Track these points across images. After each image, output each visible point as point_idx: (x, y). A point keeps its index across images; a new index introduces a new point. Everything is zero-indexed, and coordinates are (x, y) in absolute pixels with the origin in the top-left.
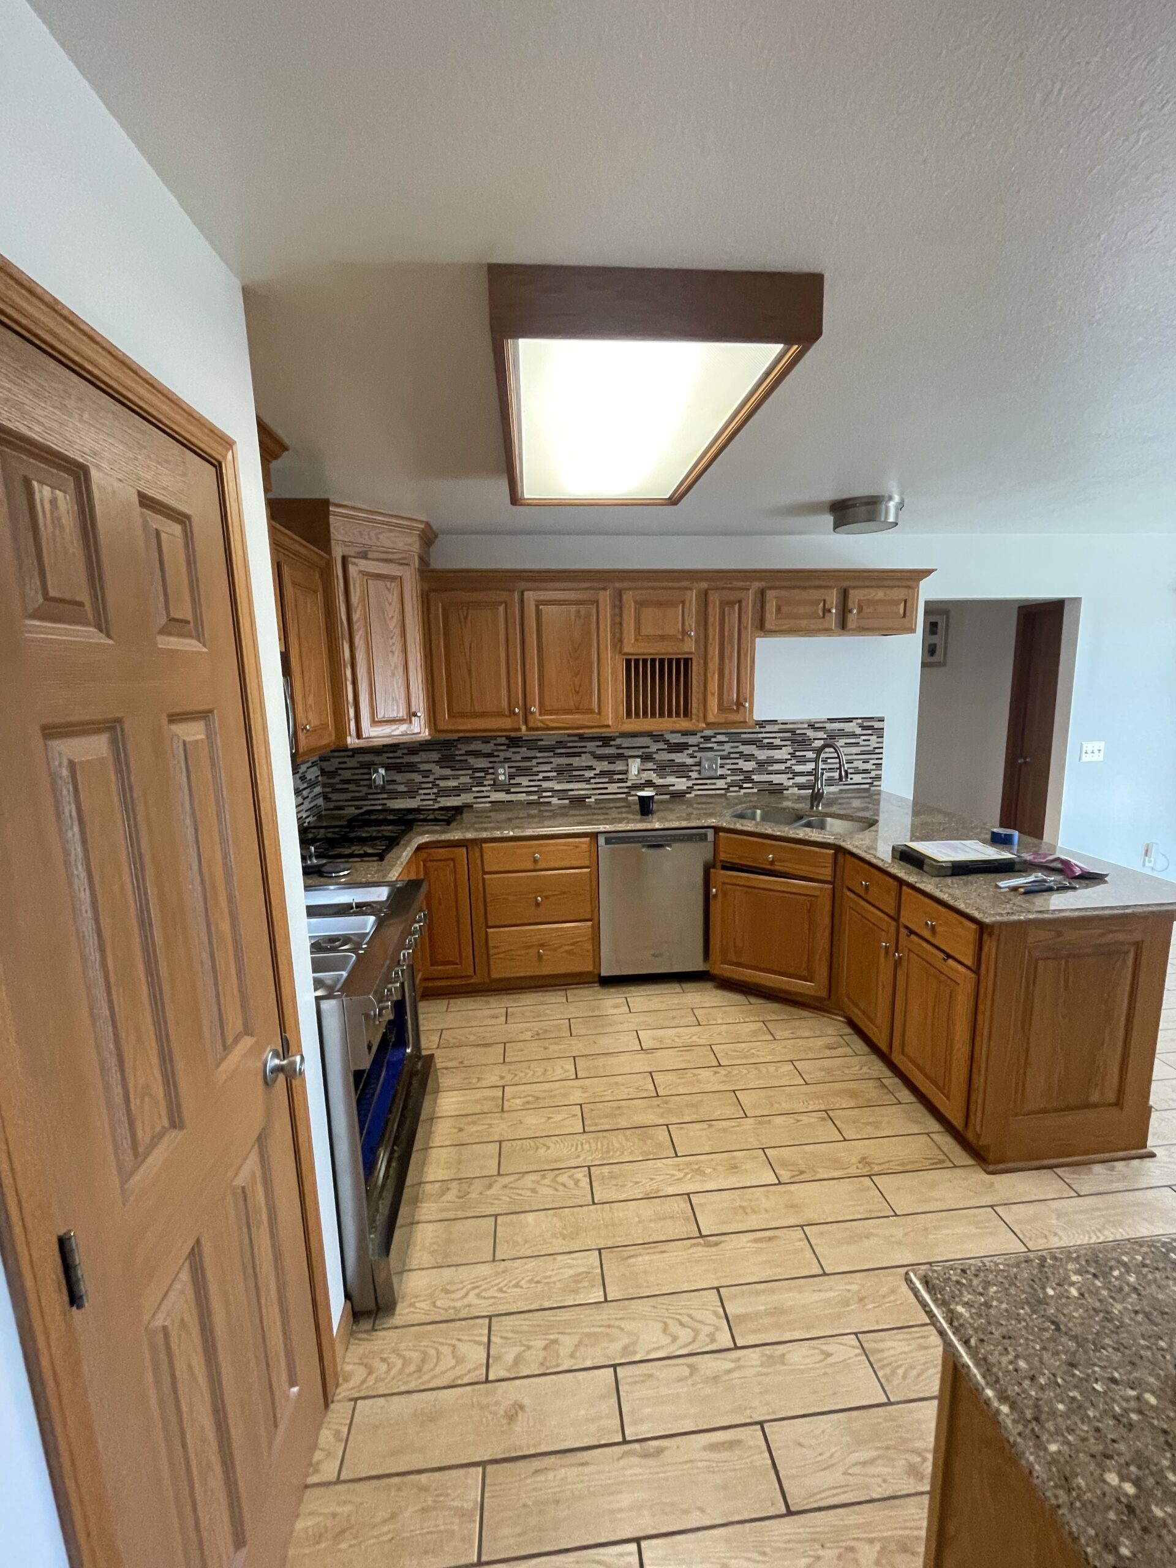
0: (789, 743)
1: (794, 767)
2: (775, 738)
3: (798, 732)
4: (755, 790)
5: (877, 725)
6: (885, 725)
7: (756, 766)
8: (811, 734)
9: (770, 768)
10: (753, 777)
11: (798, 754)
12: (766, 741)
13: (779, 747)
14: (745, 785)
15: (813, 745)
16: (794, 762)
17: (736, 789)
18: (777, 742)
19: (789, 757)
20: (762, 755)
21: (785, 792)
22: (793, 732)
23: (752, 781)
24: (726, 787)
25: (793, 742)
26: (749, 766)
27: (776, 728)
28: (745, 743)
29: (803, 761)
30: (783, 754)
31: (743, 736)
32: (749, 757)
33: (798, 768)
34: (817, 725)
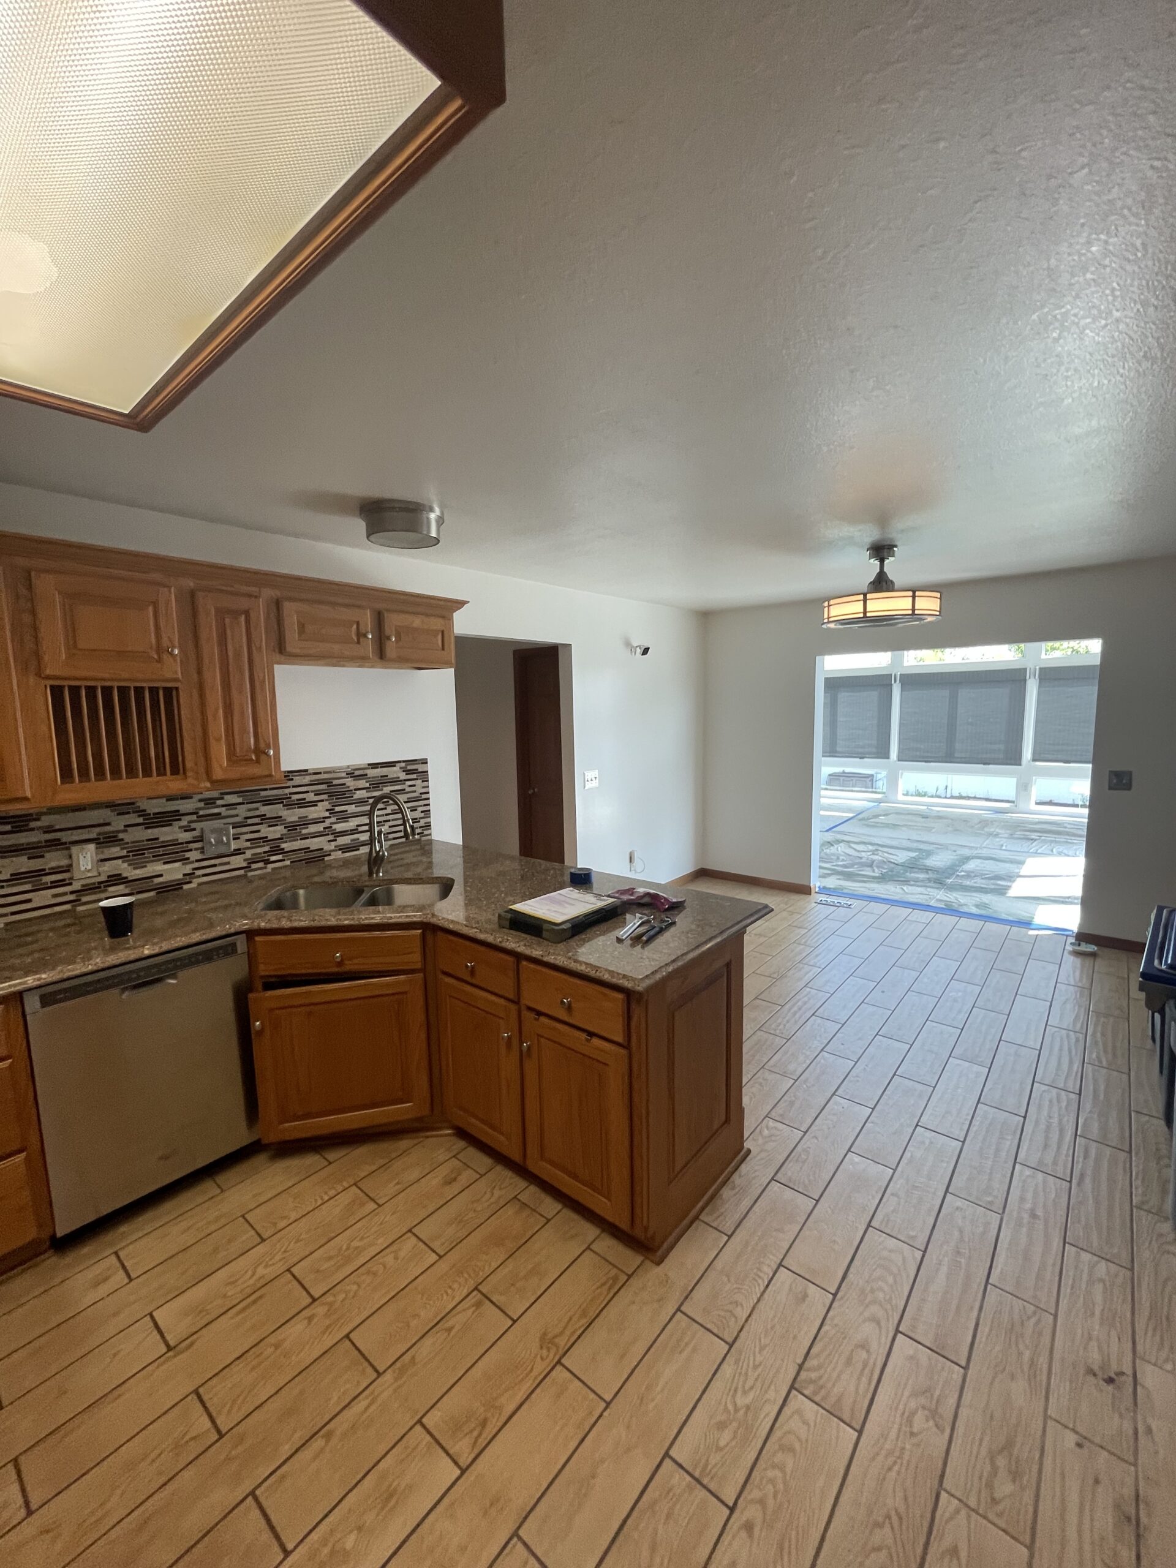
0: (325, 797)
1: (334, 826)
2: (308, 792)
3: (335, 782)
4: (288, 863)
5: (421, 768)
6: (431, 768)
7: (285, 831)
8: (351, 783)
9: (304, 831)
10: (283, 846)
11: (337, 809)
12: (295, 797)
13: (314, 804)
14: (273, 858)
15: (355, 797)
16: (333, 819)
17: (261, 865)
18: (311, 797)
19: (327, 814)
20: (292, 815)
21: (326, 858)
22: (328, 783)
23: (282, 851)
24: (245, 864)
25: (331, 795)
26: (278, 831)
27: (307, 779)
28: (268, 802)
29: (344, 817)
30: (319, 811)
31: (263, 793)
32: (275, 821)
33: (339, 827)
34: (357, 773)
